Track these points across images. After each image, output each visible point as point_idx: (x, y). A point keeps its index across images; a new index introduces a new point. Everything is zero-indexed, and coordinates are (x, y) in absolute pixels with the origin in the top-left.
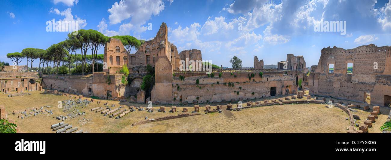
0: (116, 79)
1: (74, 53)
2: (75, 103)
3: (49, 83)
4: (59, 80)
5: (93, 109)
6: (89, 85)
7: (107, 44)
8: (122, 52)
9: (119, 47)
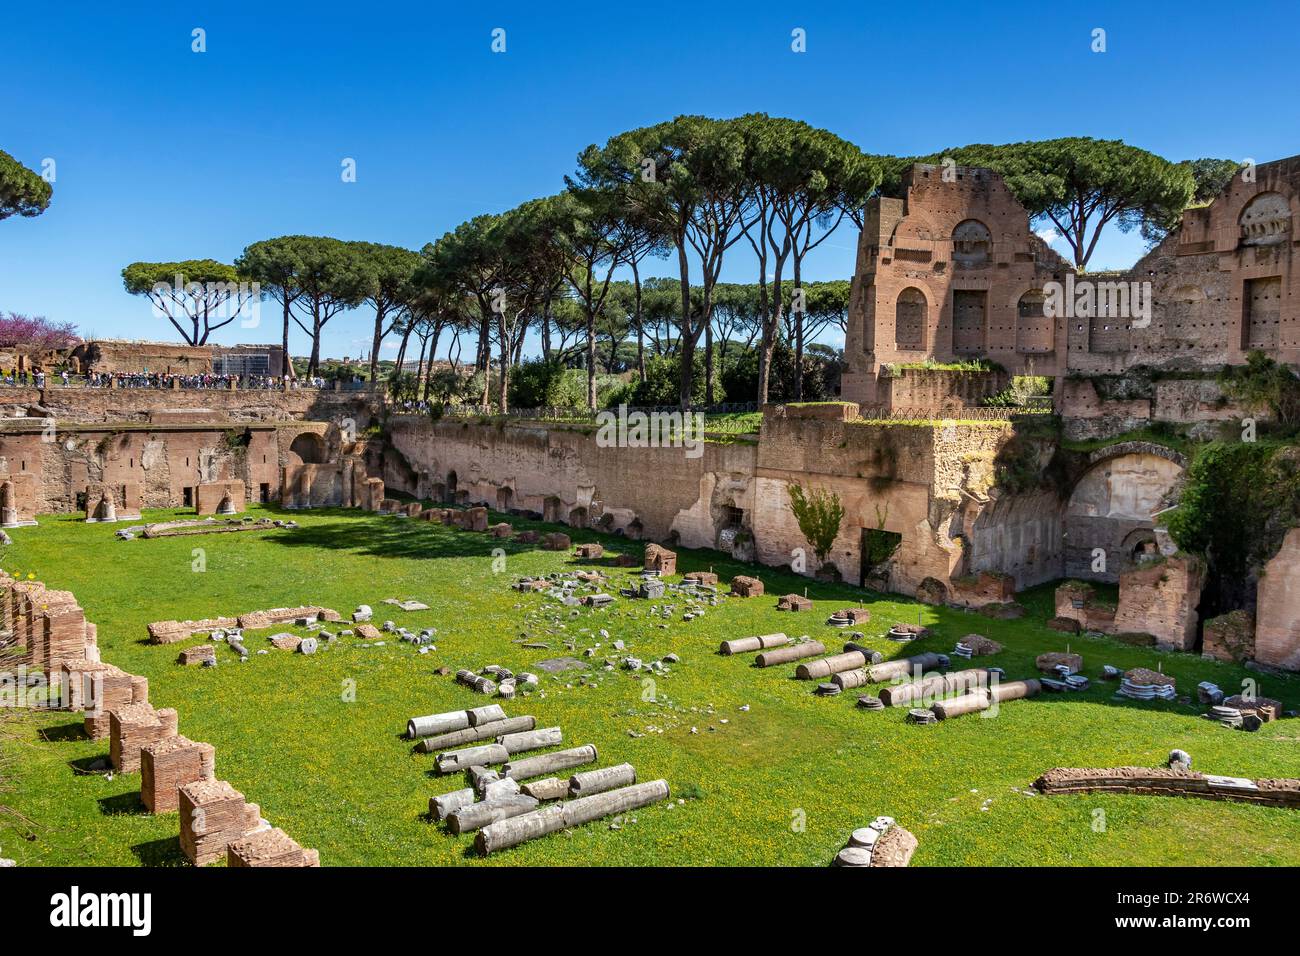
0: (938, 457)
1: (623, 274)
2: (606, 596)
3: (436, 464)
4: (509, 442)
5: (735, 645)
6: (726, 482)
7: (878, 211)
8: (1008, 259)
9: (980, 228)
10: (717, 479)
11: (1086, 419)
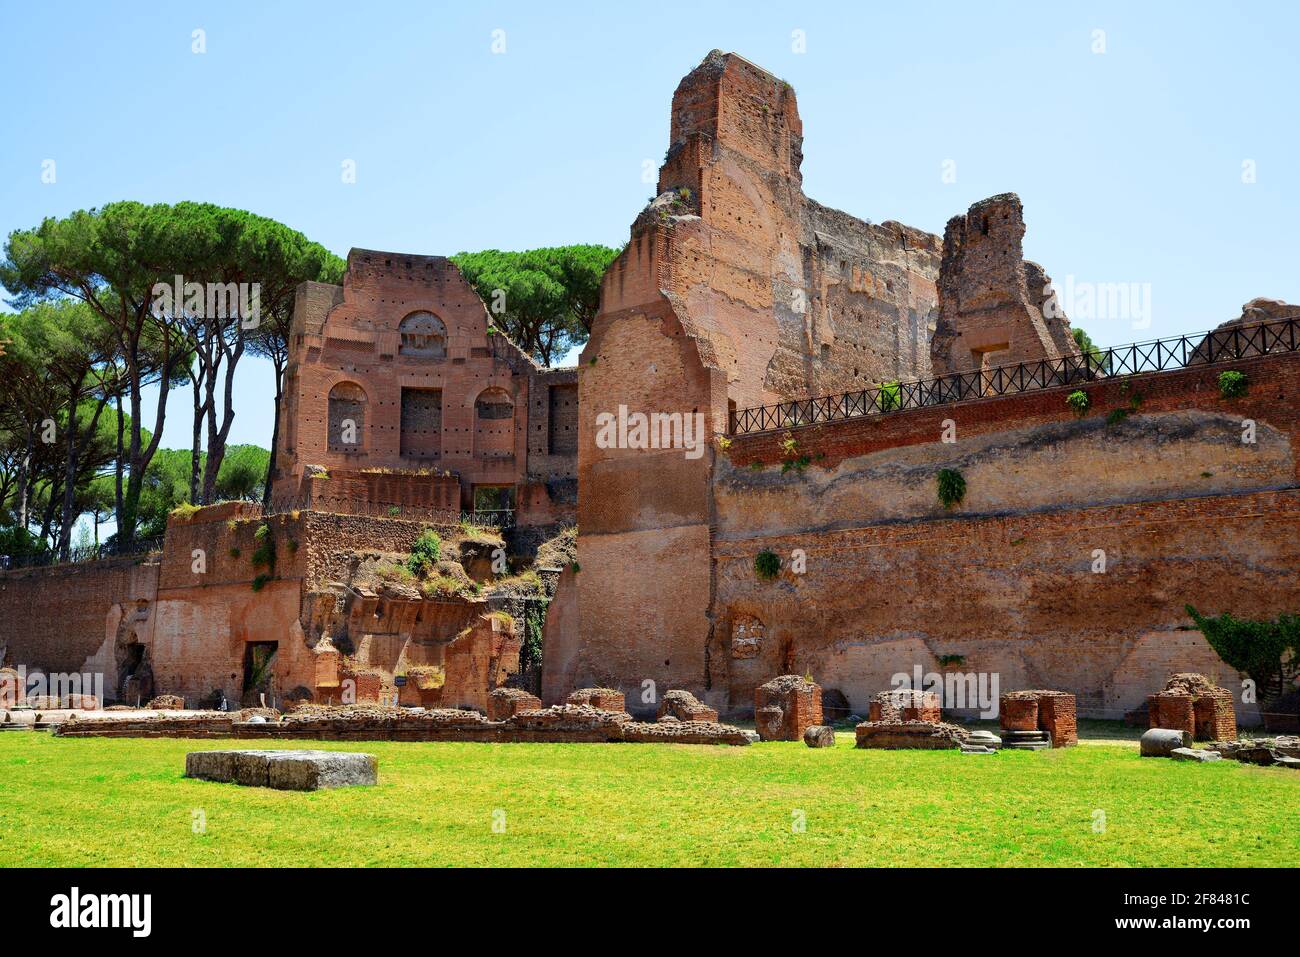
0: (313, 547)
6: (131, 613)
7: (306, 296)
8: (464, 354)
9: (433, 321)
10: (123, 611)
11: (539, 527)
